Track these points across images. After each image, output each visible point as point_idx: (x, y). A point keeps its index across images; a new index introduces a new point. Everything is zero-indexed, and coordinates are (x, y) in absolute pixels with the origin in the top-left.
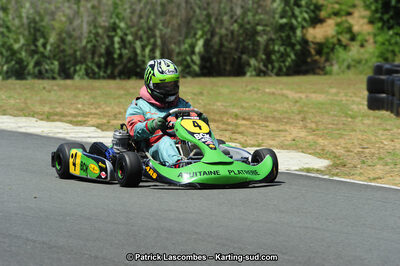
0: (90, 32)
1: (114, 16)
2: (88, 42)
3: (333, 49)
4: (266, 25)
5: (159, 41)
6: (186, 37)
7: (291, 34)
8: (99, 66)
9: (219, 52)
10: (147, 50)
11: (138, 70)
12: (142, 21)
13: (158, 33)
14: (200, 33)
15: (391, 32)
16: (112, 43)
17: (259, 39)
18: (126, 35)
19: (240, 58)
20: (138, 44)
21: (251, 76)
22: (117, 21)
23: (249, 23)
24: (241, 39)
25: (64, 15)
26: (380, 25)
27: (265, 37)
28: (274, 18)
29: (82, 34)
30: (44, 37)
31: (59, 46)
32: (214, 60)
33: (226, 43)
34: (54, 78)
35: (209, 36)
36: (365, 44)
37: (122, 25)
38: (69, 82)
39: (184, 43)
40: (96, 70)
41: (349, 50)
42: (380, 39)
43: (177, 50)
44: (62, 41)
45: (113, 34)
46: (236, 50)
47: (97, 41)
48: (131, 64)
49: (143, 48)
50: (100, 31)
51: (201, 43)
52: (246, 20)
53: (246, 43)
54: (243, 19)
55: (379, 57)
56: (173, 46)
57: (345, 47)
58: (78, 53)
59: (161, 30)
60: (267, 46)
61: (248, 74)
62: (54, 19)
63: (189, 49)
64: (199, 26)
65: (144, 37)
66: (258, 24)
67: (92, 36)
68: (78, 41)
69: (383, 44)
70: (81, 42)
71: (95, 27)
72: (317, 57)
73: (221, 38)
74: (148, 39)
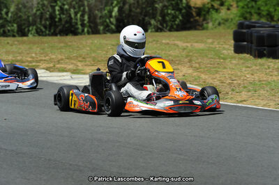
0: (38, 3)
2: (37, 11)
3: (208, 12)
5: (87, 9)
6: (106, 5)
7: (179, 2)
8: (45, 27)
9: (129, 16)
10: (79, 15)
11: (73, 29)
13: (86, 3)
14: (115, 2)
16: (54, 11)
17: (157, 6)
18: (64, 5)
19: (144, 19)
20: (72, 11)
21: (151, 32)
24: (144, 6)
27: (161, 4)
29: (32, 4)
30: (6, 7)
31: (17, 14)
33: (133, 9)
34: (14, 36)
35: (121, 5)
36: (231, 8)
38: (25, 38)
39: (105, 10)
40: (44, 30)
41: (220, 13)
42: (241, 4)
43: (99, 14)
44: (19, 10)
45: (54, 4)
46: (141, 13)
47: (43, 9)
48: (67, 26)
49: (76, 14)
50: (46, 2)
51: (116, 9)
53: (148, 9)
55: (240, 17)
57: (217, 10)
58: (31, 18)
59: (89, 2)
60: (162, 11)
61: (150, 31)
63: (108, 14)
65: (76, 6)
67: (40, 6)
68: (30, 10)
69: (243, 7)
70: (32, 9)
72: (197, 18)
73: (130, 6)
74: (79, 7)
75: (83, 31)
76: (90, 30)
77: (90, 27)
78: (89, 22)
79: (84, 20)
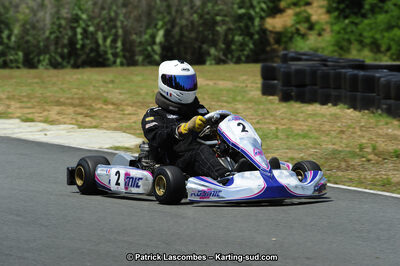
0: (53, 23)
1: (76, 8)
2: (51, 33)
3: (291, 39)
4: (225, 16)
5: (120, 32)
6: (148, 27)
7: (250, 24)
8: (62, 56)
9: (179, 42)
10: (109, 41)
11: (101, 60)
12: (104, 12)
13: (119, 24)
14: (160, 23)
15: (347, 21)
16: (75, 34)
17: (218, 28)
18: (88, 26)
19: (200, 48)
20: (100, 35)
21: (211, 64)
22: (79, 13)
23: (208, 13)
24: (201, 29)
25: (28, 7)
26: (336, 14)
27: (224, 27)
28: (232, 8)
29: (45, 25)
30: (8, 28)
31: (23, 38)
32: (175, 49)
33: (186, 33)
34: (18, 68)
35: (169, 26)
36: (323, 33)
37: (84, 16)
38: (33, 72)
39: (145, 33)
40: (59, 60)
41: (307, 39)
42: (336, 28)
43: (138, 40)
44: (25, 31)
45: (75, 25)
46: (196, 39)
47: (60, 32)
48: (92, 55)
49: (105, 38)
50: (63, 22)
51: (161, 33)
52: (206, 10)
53: (206, 33)
54: (203, 10)
55: (334, 45)
56: (134, 37)
57: (303, 36)
58: (42, 44)
59: (122, 22)
60: (226, 35)
61: (208, 63)
62: (18, 12)
63: (149, 40)
64: (160, 16)
65: (106, 28)
66: (217, 15)
67: (55, 27)
68: (41, 32)
69: (339, 33)
70: (44, 33)
71: (58, 18)
72: (276, 46)
73: (182, 28)
74: (110, 29)
75: (115, 62)
76: (124, 61)
77: (124, 56)
78: (123, 50)
79: (116, 48)
